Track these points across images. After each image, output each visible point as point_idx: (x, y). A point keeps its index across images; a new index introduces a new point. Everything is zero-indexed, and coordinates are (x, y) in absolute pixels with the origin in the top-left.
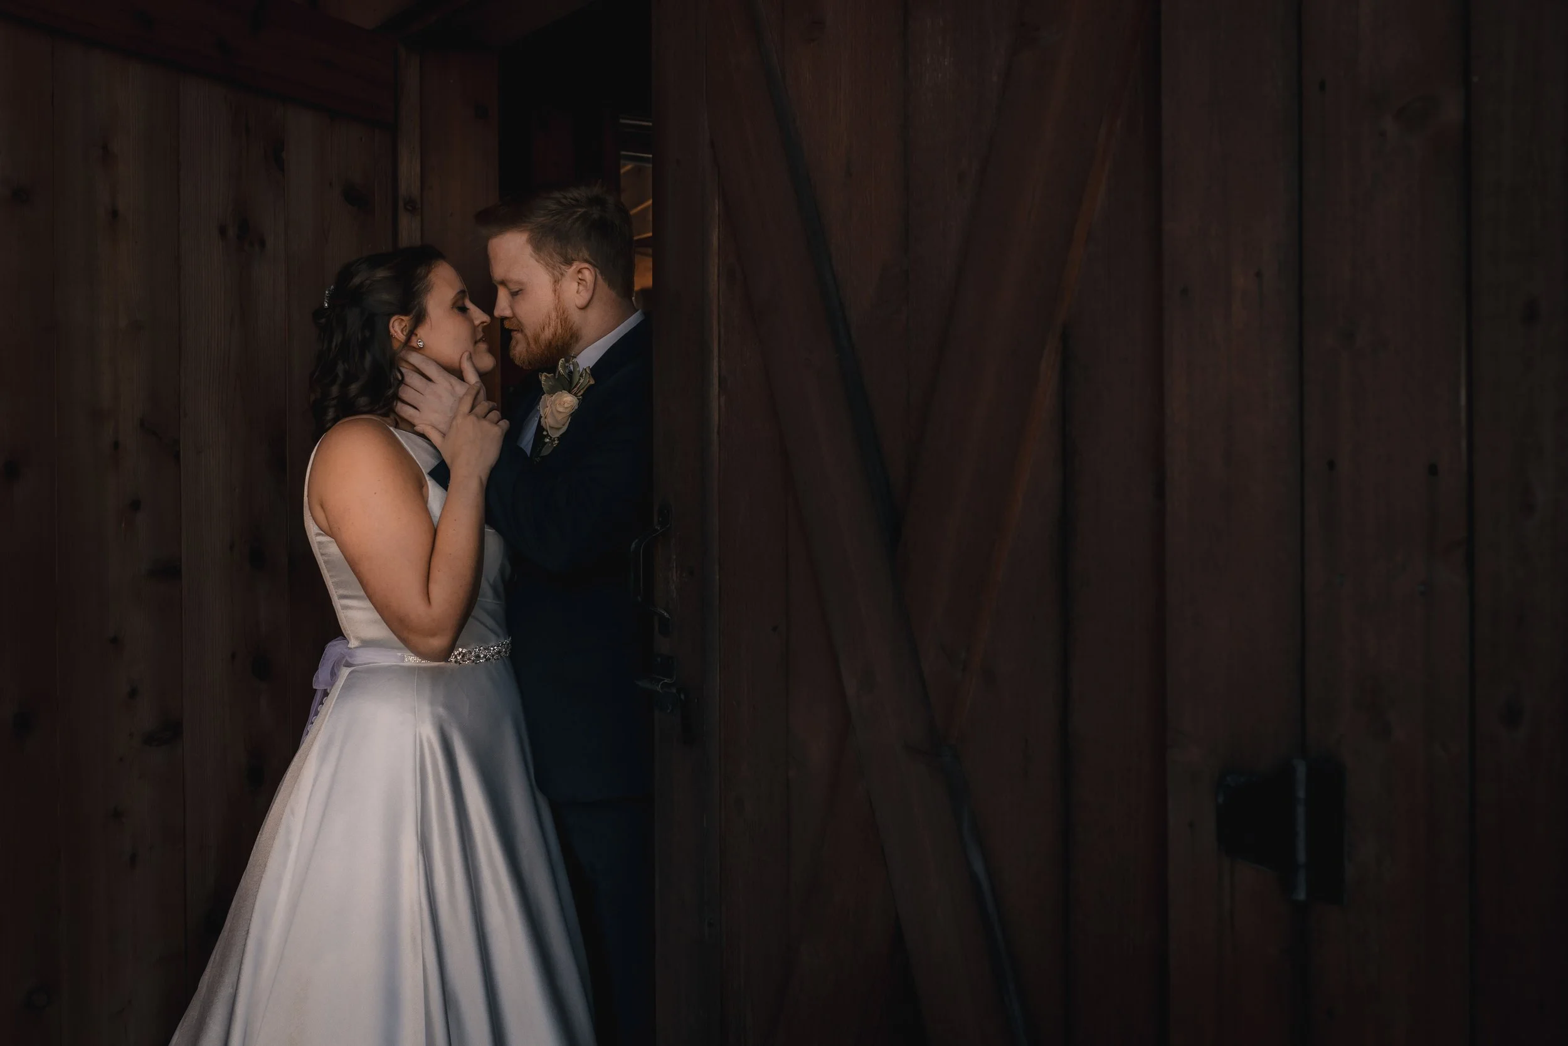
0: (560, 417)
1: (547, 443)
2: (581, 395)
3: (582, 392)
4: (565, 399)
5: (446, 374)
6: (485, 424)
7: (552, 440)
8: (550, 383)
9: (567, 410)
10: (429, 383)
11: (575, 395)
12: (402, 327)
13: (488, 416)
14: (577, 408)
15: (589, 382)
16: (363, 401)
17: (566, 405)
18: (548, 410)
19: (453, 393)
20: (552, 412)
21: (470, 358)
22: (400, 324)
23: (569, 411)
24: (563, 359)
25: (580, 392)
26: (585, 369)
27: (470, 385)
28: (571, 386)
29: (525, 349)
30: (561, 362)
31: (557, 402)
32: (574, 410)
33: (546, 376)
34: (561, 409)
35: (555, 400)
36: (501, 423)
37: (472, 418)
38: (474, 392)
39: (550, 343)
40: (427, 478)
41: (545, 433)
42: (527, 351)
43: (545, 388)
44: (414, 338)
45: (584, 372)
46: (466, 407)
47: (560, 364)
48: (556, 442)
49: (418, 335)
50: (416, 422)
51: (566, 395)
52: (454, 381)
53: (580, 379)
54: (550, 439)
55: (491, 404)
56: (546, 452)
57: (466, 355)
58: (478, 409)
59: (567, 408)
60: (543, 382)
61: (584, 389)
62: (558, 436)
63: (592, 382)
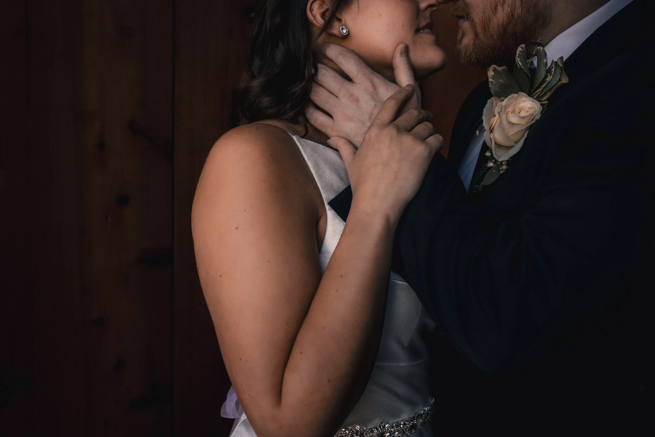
0: (512, 131)
1: (491, 167)
2: (547, 100)
3: (548, 95)
4: (522, 105)
5: (368, 71)
6: (408, 140)
7: (498, 164)
8: (501, 80)
9: (523, 122)
10: (347, 82)
11: (538, 99)
12: (323, 10)
13: (414, 129)
14: (538, 117)
15: (560, 80)
16: (266, 101)
17: (523, 114)
18: (495, 120)
19: (374, 96)
20: (501, 122)
21: (406, 52)
22: (321, 6)
23: (525, 124)
24: (523, 45)
25: (545, 94)
26: (556, 62)
27: (401, 87)
28: (532, 87)
29: (472, 42)
30: (520, 49)
31: (510, 109)
32: (534, 121)
33: (495, 70)
34: (514, 119)
35: (506, 107)
36: (431, 140)
37: (391, 131)
38: (401, 97)
39: (505, 30)
40: (327, 207)
41: (488, 154)
42: (474, 44)
43: (493, 87)
44: (336, 24)
45: (553, 65)
46: (387, 114)
47: (518, 52)
48: (504, 167)
49: (343, 22)
50: (328, 131)
51: (524, 99)
52: (378, 80)
53: (546, 77)
54: (494, 163)
55: (423, 113)
56: (489, 180)
57: (401, 46)
58: (404, 119)
59: (523, 118)
60: (490, 80)
61: (552, 91)
62: (507, 159)
63: (565, 80)
